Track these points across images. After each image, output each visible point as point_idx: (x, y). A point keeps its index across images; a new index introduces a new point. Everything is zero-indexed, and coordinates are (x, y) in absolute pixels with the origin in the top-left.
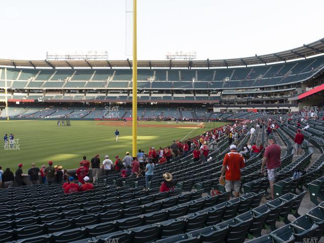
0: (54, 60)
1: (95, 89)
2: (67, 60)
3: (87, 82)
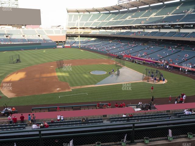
0: (122, 3)
1: (134, 25)
2: (128, 2)
3: (135, 19)
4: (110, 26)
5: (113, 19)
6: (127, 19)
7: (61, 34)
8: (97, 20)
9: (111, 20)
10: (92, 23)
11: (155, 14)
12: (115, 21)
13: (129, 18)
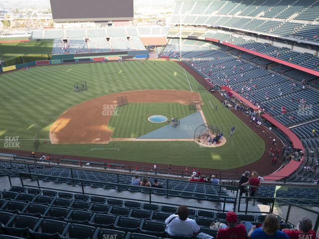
4: (230, 28)
5: (240, 12)
6: (258, 17)
7: (160, 36)
8: (217, 12)
9: (236, 15)
10: (207, 17)
11: (298, 14)
12: (241, 17)
13: (261, 16)
